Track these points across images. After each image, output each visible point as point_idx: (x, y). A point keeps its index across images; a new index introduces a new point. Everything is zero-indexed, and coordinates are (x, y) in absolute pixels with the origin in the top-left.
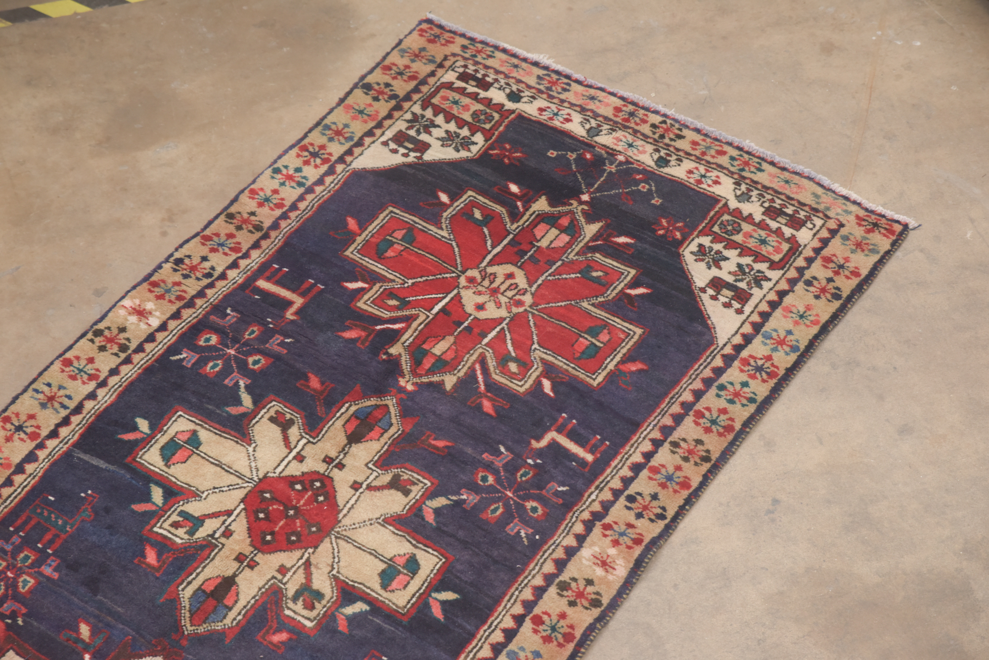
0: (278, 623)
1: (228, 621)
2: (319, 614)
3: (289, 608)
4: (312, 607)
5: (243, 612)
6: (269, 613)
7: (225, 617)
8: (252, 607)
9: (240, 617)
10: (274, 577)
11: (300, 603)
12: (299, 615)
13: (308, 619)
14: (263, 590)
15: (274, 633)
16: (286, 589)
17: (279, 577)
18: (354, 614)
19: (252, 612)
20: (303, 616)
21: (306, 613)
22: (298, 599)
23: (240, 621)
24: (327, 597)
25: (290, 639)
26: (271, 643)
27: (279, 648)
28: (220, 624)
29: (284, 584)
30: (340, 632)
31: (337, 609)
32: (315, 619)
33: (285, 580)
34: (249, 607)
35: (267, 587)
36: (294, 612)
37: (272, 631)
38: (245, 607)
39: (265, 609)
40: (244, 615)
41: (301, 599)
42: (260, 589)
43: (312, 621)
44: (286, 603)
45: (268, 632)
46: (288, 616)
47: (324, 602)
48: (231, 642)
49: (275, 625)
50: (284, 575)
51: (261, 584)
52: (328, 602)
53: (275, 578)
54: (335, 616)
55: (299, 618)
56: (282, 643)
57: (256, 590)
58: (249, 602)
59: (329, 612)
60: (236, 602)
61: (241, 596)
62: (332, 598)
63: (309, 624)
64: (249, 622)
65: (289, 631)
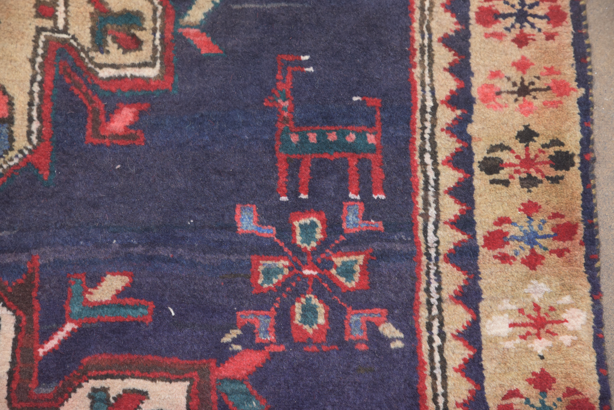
0: (103, 98)
1: (21, 142)
2: (155, 48)
3: (101, 66)
4: (137, 44)
5: (35, 114)
6: (76, 91)
7: (11, 139)
8: (40, 97)
9: (35, 126)
10: (40, 30)
11: (112, 47)
12: (125, 66)
13: (145, 65)
14: (39, 60)
15: (109, 119)
16: (74, 37)
17: (48, 23)
18: (207, 15)
19: (49, 105)
20: (133, 65)
21: (132, 57)
22: (106, 43)
23: (39, 131)
24: (148, 13)
25: (140, 114)
26: (116, 136)
27: (134, 138)
28: (11, 154)
29: (65, 31)
30: (209, 57)
31: (176, 23)
32: (154, 58)
33: (61, 24)
34: (37, 100)
35: (40, 51)
36: (114, 66)
37: (103, 118)
38: (31, 104)
39: (66, 89)
40: (39, 117)
41: (109, 39)
42: (32, 61)
43: (153, 65)
44: (91, 59)
45: (96, 122)
46: (110, 79)
47: (148, 24)
48: (51, 172)
49: (100, 106)
50: (54, 17)
51: (28, 51)
52: (154, 20)
53: (44, 29)
54: (181, 37)
55: (129, 72)
56: (132, 126)
57: (28, 66)
58: (31, 93)
59: (169, 36)
60: (11, 104)
61: (12, 90)
62: (155, 10)
63: (151, 73)
64: (55, 124)
65: (130, 102)
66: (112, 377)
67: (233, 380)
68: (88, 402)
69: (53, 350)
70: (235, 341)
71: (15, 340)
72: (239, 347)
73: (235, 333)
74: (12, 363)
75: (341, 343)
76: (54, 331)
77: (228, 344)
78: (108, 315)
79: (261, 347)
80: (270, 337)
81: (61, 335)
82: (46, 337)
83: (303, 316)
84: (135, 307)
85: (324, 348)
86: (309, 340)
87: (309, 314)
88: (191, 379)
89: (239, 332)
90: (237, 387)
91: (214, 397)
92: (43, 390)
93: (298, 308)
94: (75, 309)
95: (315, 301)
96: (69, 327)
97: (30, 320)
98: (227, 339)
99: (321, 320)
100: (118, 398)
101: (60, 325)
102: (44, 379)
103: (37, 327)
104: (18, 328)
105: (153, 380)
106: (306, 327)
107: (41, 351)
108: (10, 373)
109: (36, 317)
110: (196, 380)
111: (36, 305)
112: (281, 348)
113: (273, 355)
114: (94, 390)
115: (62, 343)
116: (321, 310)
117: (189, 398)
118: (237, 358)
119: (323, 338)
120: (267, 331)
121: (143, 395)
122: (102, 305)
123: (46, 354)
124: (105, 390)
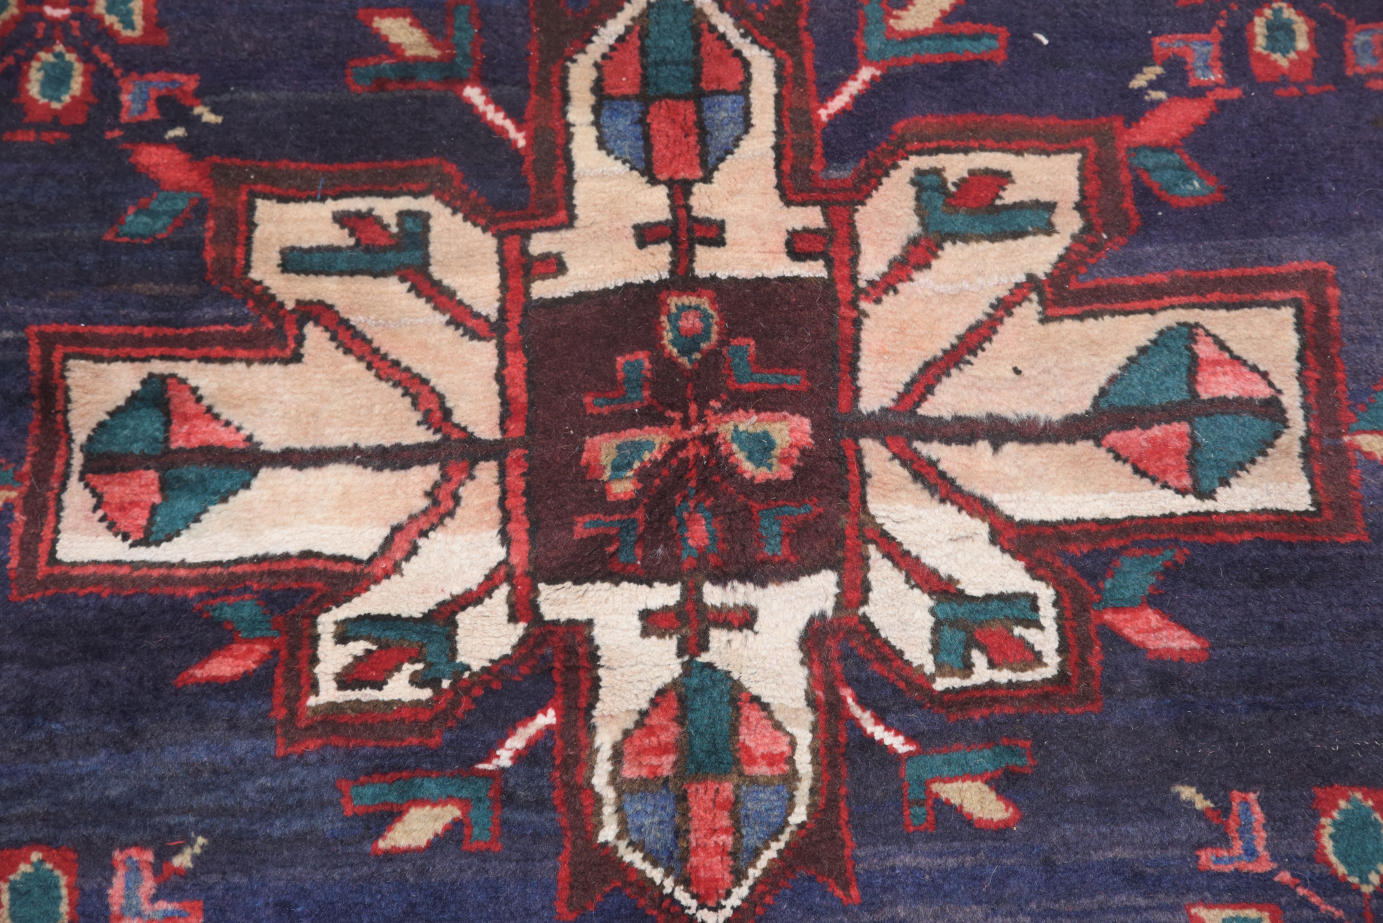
66: (948, 150)
67: (1157, 148)
68: (912, 191)
69: (843, 111)
70: (1154, 85)
71: (778, 98)
72: (1161, 95)
73: (1152, 72)
74: (778, 133)
75: (1339, 79)
76: (842, 81)
77: (1142, 91)
78: (931, 52)
79: (1199, 92)
80: (1214, 77)
81: (853, 88)
82: (830, 89)
83: (1270, 38)
84: (976, 37)
85: (1312, 89)
86: (1283, 79)
87: (1280, 35)
88: (1082, 149)
89: (1158, 70)
90: (1164, 158)
91: (1125, 177)
92: (834, 174)
93: (1259, 26)
94: (874, 43)
95: (1289, 13)
96: (866, 73)
97: (799, 65)
98: (1139, 82)
99: (1302, 44)
100: (961, 184)
101: (852, 72)
102: (834, 155)
103: (810, 75)
104: (779, 78)
105: (1019, 152)
106: (1277, 57)
107: (823, 114)
108: (777, 148)
109: (809, 59)
110: (1093, 150)
111: (807, 40)
112: (1236, 93)
113: (1222, 105)
114: (919, 172)
115: (857, 100)
116: (1301, 27)
117: (1083, 179)
118: (1161, 113)
119: (1307, 73)
120: (1208, 67)
121: (1004, 178)
122: (917, 36)
123: (834, 118)
124: (937, 172)
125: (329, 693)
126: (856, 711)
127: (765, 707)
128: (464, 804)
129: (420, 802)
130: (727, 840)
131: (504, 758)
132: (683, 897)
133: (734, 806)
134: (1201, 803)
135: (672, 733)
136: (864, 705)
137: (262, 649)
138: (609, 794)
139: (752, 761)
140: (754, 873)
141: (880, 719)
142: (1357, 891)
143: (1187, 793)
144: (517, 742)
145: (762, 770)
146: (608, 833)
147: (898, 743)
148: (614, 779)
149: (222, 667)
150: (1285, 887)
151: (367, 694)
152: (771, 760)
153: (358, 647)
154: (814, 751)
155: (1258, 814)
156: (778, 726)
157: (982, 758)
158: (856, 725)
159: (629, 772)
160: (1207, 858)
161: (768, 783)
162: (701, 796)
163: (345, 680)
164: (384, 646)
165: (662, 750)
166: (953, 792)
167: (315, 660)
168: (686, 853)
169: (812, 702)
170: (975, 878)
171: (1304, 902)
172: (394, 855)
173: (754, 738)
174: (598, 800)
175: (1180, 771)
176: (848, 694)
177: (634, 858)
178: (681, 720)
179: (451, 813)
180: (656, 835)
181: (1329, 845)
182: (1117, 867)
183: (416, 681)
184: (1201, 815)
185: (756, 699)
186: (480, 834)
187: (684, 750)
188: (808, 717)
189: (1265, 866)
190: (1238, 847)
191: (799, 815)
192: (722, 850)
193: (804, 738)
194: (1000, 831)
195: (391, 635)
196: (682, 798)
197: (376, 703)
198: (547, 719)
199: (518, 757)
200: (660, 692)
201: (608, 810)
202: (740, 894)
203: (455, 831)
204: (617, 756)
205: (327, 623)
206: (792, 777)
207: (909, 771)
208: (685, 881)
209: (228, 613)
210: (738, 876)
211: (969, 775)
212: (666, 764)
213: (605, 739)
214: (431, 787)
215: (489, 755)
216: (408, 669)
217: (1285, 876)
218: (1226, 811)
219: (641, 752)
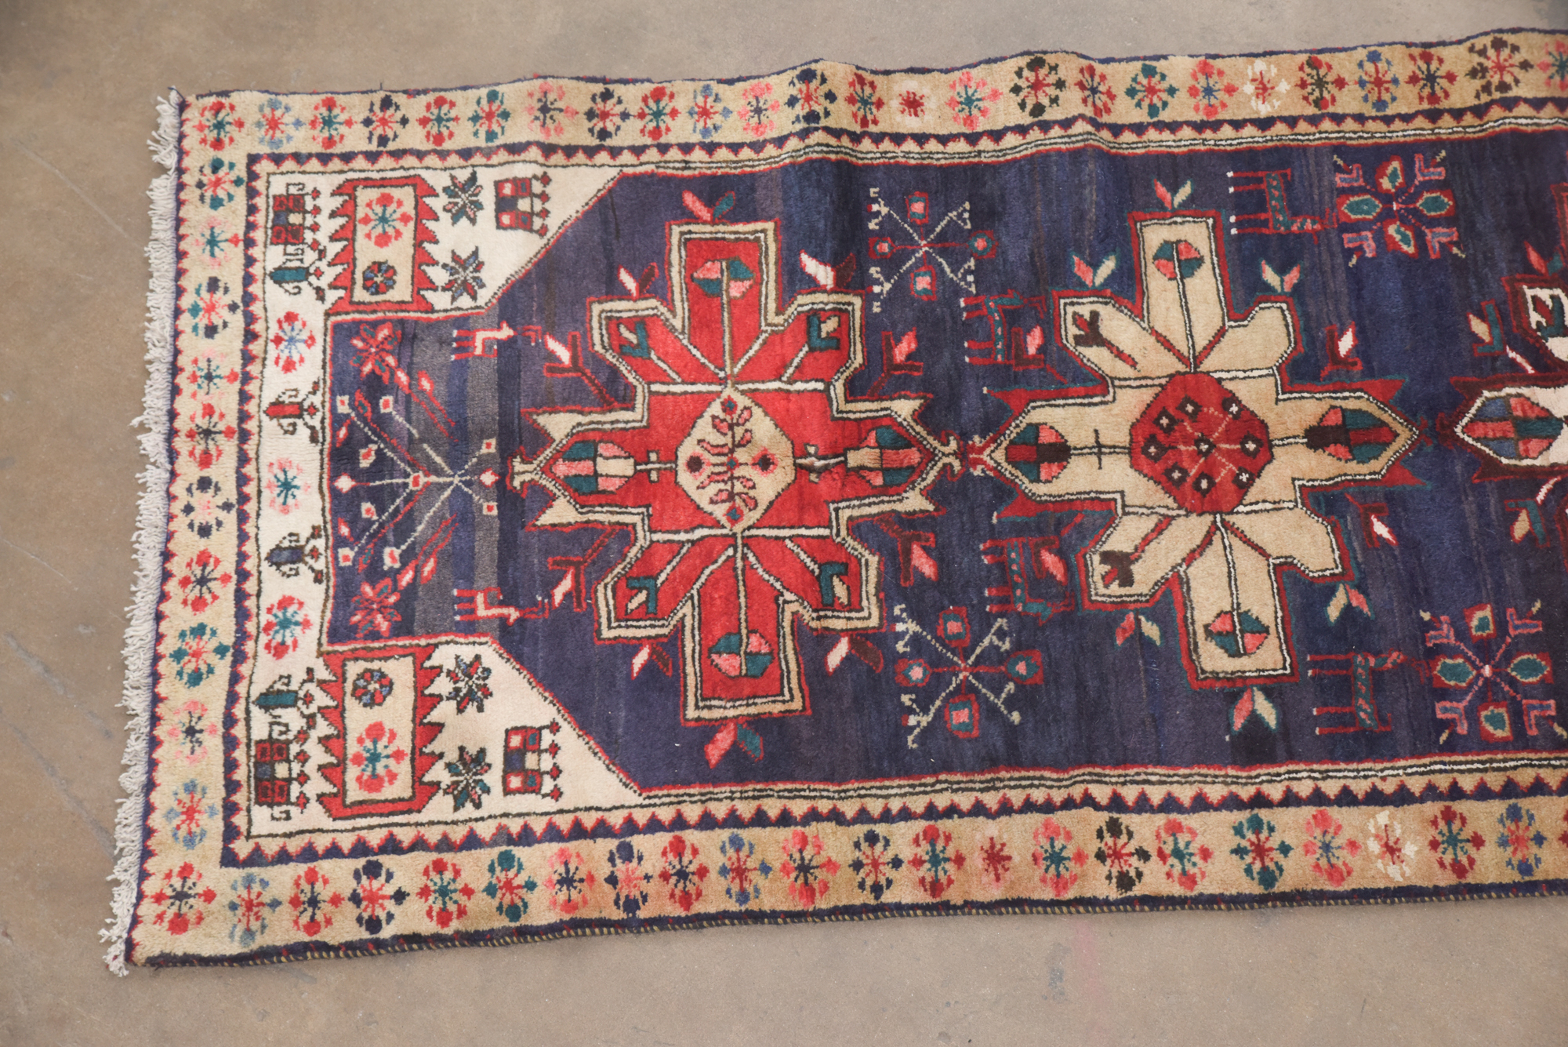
125: (1529, 293)
126: (1552, 482)
127: (1548, 448)
128: (1491, 343)
129: (1490, 327)
130: (1491, 434)
131: (1512, 354)
132: (1465, 420)
133: (1505, 438)
134: (1534, 610)
135: (1532, 415)
136: (1555, 484)
137: (1543, 271)
138: (1503, 393)
139: (1525, 444)
140: (1479, 445)
141: (1550, 492)
142: (1508, 665)
143: (1538, 605)
144: (1519, 359)
145: (1521, 447)
146: (1486, 394)
147: (1541, 497)
148: (1509, 395)
149: (1534, 257)
150: (1504, 641)
151: (1531, 306)
152: (1527, 451)
153: (1549, 303)
154: (1533, 466)
155: (1534, 631)
156: (1541, 453)
157: (1539, 528)
158: (1546, 482)
159: (1513, 401)
160: (1510, 611)
161: (1517, 449)
162: (1508, 426)
163: (1535, 298)
164: (1551, 312)
165: (1524, 411)
166: (1523, 516)
167: (1541, 288)
168: (1484, 421)
169: (1553, 465)
170: (1488, 525)
171: (1499, 648)
172: (1468, 322)
173: (1534, 444)
174: (1500, 390)
175: (1547, 603)
176: (1559, 478)
177: (1478, 403)
178: (1538, 418)
179: (1487, 338)
180: (1491, 409)
181: (1525, 657)
182: (1502, 577)
183: (1539, 323)
184: (1529, 609)
185: (1550, 445)
186: (1479, 349)
187: (1525, 420)
188: (1546, 463)
189: (1512, 632)
190: (1517, 622)
191: (1505, 461)
192: (1486, 434)
193: (1538, 462)
194: (1509, 534)
195: (1556, 315)
196: (1504, 419)
197: (1527, 309)
198: (1530, 370)
199: (1513, 360)
200: (1548, 411)
201: (1496, 394)
202: (1470, 441)
203: (1479, 341)
204: (1519, 395)
205: (1558, 292)
206: (1521, 458)
207: (1529, 502)
208: (1472, 421)
209: (1556, 258)
210: (1477, 440)
211: (1532, 523)
212: (1519, 413)
213: (1525, 391)
214: (1497, 331)
215: (1513, 349)
216: (1543, 321)
217: (1509, 640)
218: (1533, 617)
219: (1523, 405)
